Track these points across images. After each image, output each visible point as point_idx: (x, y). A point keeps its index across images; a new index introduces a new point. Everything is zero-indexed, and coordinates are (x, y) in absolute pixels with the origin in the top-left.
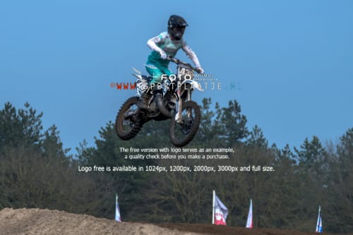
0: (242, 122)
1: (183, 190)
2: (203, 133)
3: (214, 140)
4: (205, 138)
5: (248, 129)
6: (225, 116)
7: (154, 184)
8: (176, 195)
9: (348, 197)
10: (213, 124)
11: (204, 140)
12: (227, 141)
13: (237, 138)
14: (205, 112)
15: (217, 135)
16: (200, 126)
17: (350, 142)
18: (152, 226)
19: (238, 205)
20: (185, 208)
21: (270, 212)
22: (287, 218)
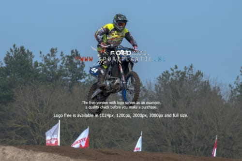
0: (82, 66)
1: (36, 120)
2: (51, 75)
3: (59, 80)
4: (53, 79)
5: (86, 72)
6: (68, 62)
7: (13, 115)
8: (30, 124)
9: (163, 124)
10: (58, 68)
11: (51, 81)
12: (69, 82)
13: (78, 79)
14: (52, 59)
15: (62, 77)
16: (48, 70)
17: (165, 81)
18: (12, 148)
19: (78, 131)
20: (37, 134)
21: (103, 137)
22: (117, 141)
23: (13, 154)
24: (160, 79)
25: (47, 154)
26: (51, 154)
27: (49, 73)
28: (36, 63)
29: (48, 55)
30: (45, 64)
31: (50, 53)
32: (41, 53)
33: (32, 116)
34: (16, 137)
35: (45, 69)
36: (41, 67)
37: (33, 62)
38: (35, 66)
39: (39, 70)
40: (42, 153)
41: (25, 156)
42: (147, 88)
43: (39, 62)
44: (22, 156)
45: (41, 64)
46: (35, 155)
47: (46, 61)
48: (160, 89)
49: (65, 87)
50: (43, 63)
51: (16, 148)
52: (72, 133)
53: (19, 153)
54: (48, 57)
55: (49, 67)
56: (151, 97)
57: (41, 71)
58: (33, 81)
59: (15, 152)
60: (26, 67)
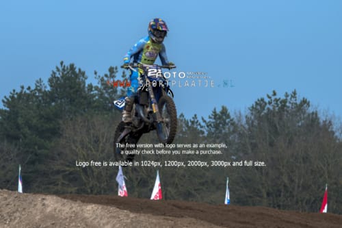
2: (109, 102)
7: (59, 154)
10: (119, 93)
11: (110, 110)
16: (106, 95)
17: (259, 112)
18: (55, 197)
19: (145, 177)
20: (90, 179)
21: (177, 184)
22: (195, 190)
23: (56, 205)
24: (253, 108)
26: (105, 207)
27: (107, 99)
28: (91, 86)
29: (106, 76)
30: (102, 88)
31: (108, 74)
32: (96, 73)
33: (84, 156)
34: (63, 184)
35: (102, 94)
36: (96, 92)
37: (86, 85)
38: (88, 90)
39: (94, 96)
40: (93, 206)
41: (71, 209)
42: (236, 120)
43: (94, 85)
45: (97, 88)
46: (84, 207)
47: (102, 84)
48: (253, 122)
50: (99, 86)
51: (59, 198)
52: (137, 179)
53: (64, 205)
54: (106, 79)
55: (107, 92)
56: (241, 132)
57: (97, 97)
58: (86, 110)
59: (57, 202)
60: (77, 91)
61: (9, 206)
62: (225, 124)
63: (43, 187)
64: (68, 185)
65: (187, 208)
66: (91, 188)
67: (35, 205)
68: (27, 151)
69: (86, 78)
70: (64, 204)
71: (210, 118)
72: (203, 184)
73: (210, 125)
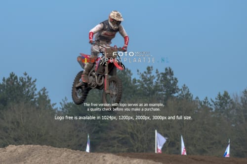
0: (175, 82)
1: (135, 130)
2: (148, 90)
3: (155, 95)
5: (179, 87)
6: (163, 79)
7: (115, 126)
8: (130, 134)
10: (154, 84)
11: (148, 95)
12: (164, 96)
13: (172, 94)
14: (149, 76)
15: (157, 92)
16: (146, 86)
18: (112, 155)
19: (173, 140)
20: (136, 142)
21: (195, 145)
22: (208, 148)
23: (113, 160)
24: (246, 92)
25: (142, 161)
26: (145, 160)
27: (146, 88)
28: (135, 80)
29: (145, 73)
30: (143, 80)
31: (147, 71)
32: (138, 71)
33: (131, 126)
34: (118, 146)
35: (143, 85)
36: (139, 83)
37: (132, 79)
38: (133, 82)
39: (137, 86)
40: (138, 160)
41: (122, 162)
42: (234, 100)
43: (137, 79)
44: (120, 162)
45: (139, 81)
46: (131, 161)
47: (143, 78)
48: (246, 101)
49: (160, 101)
50: (141, 79)
51: (115, 156)
54: (145, 75)
55: (146, 83)
56: (238, 108)
57: (139, 87)
58: (132, 96)
59: (113, 158)
60: (126, 83)
61: (81, 162)
62: (226, 103)
63: (105, 148)
64: (122, 147)
65: (201, 160)
66: (137, 148)
67: (98, 160)
68: (93, 125)
69: (132, 75)
70: (118, 159)
71: (216, 99)
72: (213, 144)
73: (217, 104)
